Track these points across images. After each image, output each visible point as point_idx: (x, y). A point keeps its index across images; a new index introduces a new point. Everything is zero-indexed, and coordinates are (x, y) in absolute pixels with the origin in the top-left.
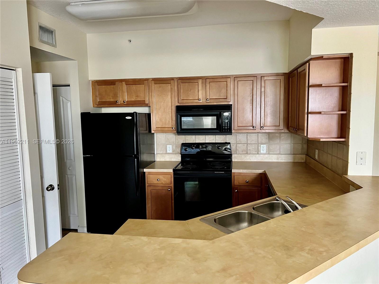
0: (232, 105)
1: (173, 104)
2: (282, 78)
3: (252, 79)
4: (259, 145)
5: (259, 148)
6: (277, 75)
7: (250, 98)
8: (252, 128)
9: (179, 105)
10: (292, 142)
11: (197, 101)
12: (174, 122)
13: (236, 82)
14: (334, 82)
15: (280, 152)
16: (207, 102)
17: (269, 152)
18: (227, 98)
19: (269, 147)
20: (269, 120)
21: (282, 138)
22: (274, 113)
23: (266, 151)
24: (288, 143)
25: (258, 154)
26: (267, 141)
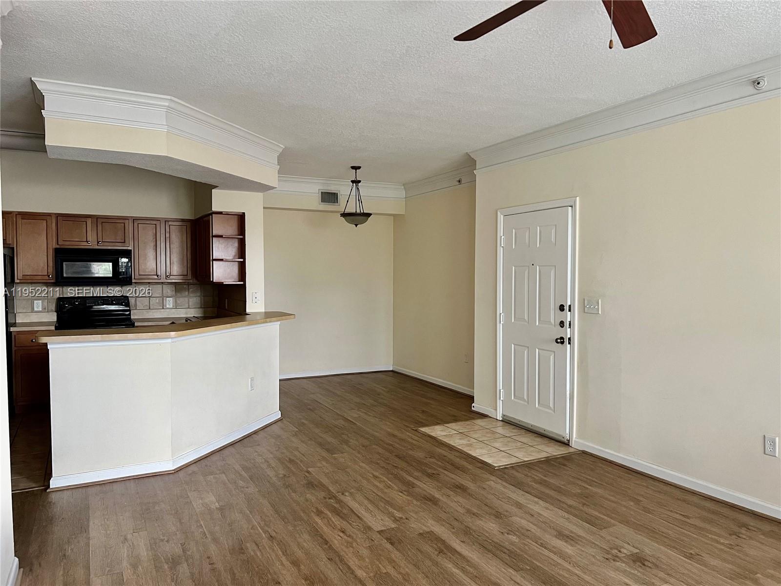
0: (131, 250)
1: (50, 246)
2: (189, 224)
3: (155, 222)
4: (165, 298)
5: (165, 301)
6: (183, 220)
7: (153, 244)
8: (156, 277)
9: (58, 247)
10: (202, 295)
11: (85, 244)
12: (51, 270)
13: (136, 224)
14: (233, 234)
15: (189, 306)
16: (99, 245)
17: (176, 307)
18: (125, 242)
19: (176, 301)
20: (176, 269)
21: (191, 290)
22: (181, 261)
23: (173, 306)
24: (199, 296)
25: (163, 309)
26: (174, 293)
